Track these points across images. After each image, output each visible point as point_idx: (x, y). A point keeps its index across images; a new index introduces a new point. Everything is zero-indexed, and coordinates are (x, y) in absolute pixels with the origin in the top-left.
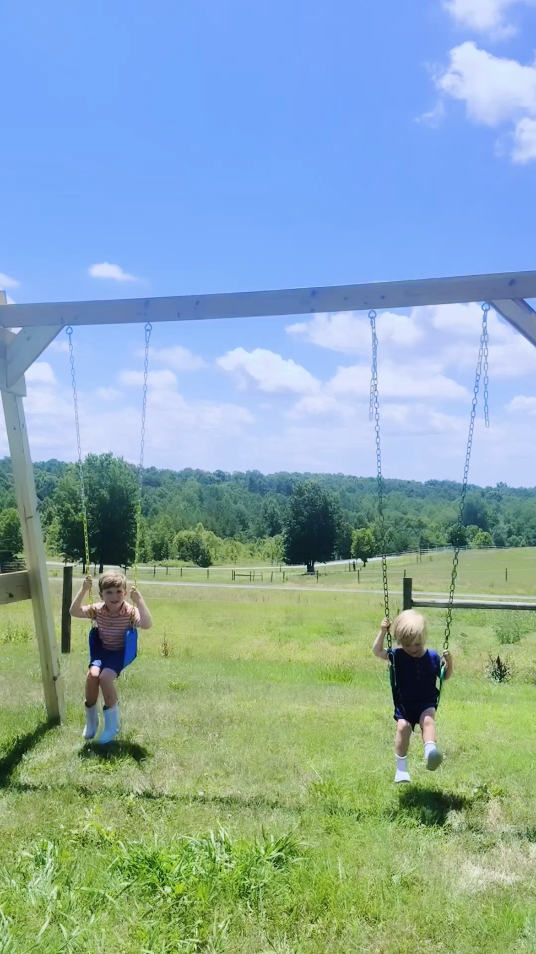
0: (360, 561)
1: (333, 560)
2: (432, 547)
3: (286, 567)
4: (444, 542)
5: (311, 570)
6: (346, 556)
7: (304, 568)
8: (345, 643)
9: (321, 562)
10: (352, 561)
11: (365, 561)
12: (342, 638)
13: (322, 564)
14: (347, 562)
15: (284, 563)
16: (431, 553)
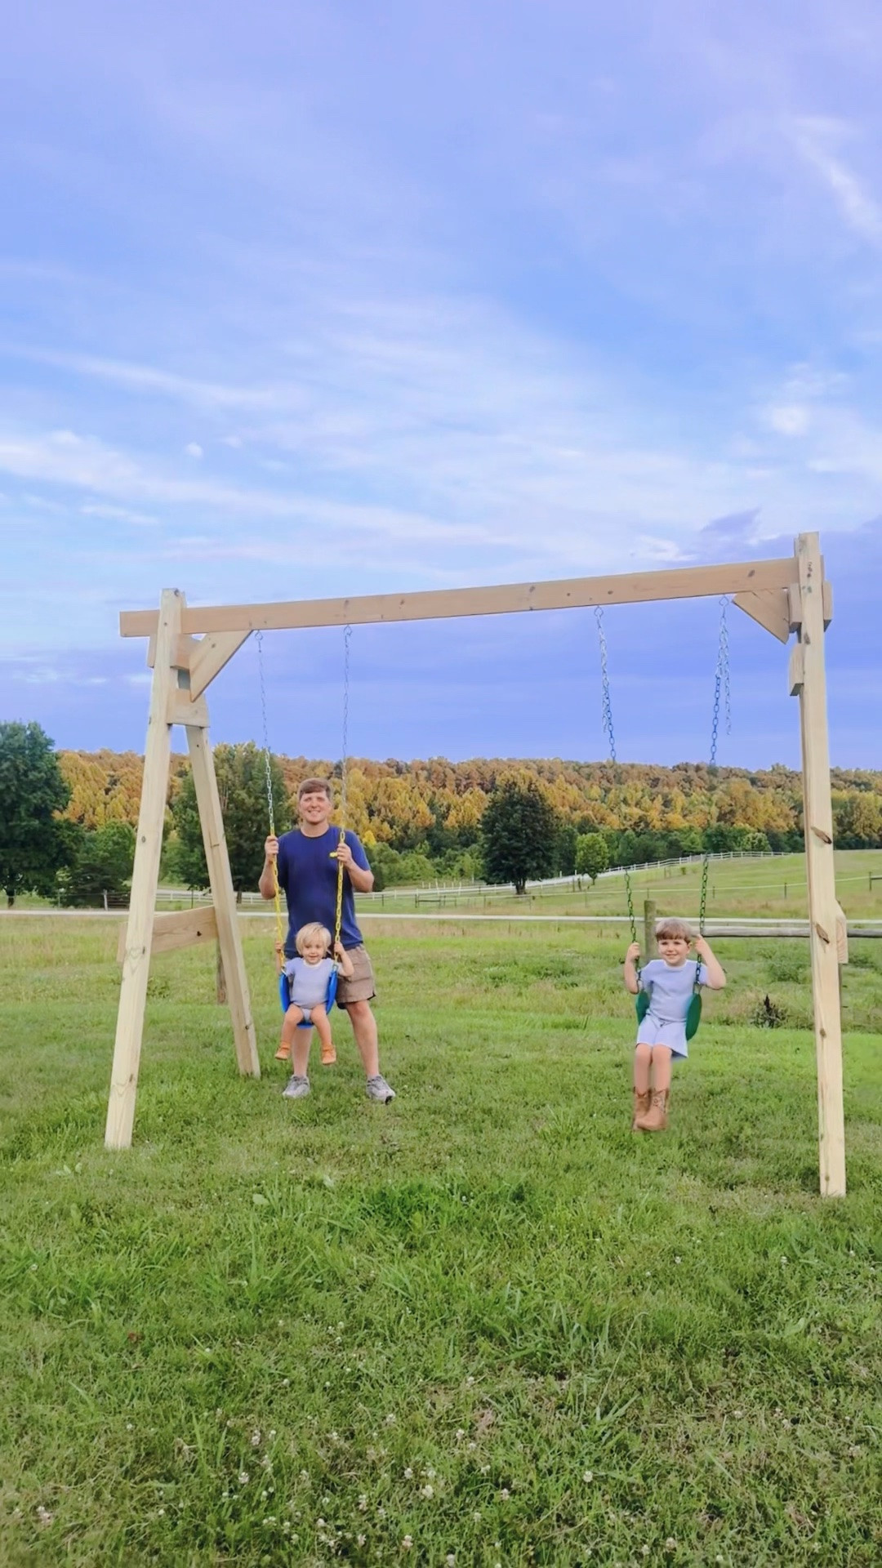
0: (586, 877)
1: (552, 877)
2: (685, 854)
3: (486, 888)
4: (700, 848)
5: (520, 889)
6: (568, 872)
7: (511, 887)
8: (572, 985)
9: (534, 880)
10: (576, 877)
11: (594, 877)
12: (568, 980)
13: (537, 883)
14: (570, 879)
15: (484, 883)
16: (682, 863)
